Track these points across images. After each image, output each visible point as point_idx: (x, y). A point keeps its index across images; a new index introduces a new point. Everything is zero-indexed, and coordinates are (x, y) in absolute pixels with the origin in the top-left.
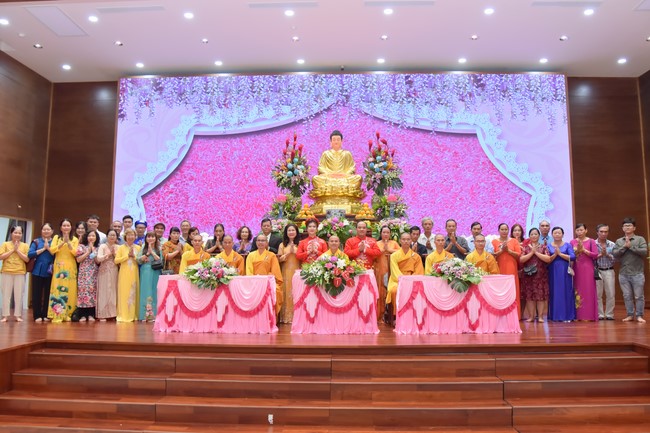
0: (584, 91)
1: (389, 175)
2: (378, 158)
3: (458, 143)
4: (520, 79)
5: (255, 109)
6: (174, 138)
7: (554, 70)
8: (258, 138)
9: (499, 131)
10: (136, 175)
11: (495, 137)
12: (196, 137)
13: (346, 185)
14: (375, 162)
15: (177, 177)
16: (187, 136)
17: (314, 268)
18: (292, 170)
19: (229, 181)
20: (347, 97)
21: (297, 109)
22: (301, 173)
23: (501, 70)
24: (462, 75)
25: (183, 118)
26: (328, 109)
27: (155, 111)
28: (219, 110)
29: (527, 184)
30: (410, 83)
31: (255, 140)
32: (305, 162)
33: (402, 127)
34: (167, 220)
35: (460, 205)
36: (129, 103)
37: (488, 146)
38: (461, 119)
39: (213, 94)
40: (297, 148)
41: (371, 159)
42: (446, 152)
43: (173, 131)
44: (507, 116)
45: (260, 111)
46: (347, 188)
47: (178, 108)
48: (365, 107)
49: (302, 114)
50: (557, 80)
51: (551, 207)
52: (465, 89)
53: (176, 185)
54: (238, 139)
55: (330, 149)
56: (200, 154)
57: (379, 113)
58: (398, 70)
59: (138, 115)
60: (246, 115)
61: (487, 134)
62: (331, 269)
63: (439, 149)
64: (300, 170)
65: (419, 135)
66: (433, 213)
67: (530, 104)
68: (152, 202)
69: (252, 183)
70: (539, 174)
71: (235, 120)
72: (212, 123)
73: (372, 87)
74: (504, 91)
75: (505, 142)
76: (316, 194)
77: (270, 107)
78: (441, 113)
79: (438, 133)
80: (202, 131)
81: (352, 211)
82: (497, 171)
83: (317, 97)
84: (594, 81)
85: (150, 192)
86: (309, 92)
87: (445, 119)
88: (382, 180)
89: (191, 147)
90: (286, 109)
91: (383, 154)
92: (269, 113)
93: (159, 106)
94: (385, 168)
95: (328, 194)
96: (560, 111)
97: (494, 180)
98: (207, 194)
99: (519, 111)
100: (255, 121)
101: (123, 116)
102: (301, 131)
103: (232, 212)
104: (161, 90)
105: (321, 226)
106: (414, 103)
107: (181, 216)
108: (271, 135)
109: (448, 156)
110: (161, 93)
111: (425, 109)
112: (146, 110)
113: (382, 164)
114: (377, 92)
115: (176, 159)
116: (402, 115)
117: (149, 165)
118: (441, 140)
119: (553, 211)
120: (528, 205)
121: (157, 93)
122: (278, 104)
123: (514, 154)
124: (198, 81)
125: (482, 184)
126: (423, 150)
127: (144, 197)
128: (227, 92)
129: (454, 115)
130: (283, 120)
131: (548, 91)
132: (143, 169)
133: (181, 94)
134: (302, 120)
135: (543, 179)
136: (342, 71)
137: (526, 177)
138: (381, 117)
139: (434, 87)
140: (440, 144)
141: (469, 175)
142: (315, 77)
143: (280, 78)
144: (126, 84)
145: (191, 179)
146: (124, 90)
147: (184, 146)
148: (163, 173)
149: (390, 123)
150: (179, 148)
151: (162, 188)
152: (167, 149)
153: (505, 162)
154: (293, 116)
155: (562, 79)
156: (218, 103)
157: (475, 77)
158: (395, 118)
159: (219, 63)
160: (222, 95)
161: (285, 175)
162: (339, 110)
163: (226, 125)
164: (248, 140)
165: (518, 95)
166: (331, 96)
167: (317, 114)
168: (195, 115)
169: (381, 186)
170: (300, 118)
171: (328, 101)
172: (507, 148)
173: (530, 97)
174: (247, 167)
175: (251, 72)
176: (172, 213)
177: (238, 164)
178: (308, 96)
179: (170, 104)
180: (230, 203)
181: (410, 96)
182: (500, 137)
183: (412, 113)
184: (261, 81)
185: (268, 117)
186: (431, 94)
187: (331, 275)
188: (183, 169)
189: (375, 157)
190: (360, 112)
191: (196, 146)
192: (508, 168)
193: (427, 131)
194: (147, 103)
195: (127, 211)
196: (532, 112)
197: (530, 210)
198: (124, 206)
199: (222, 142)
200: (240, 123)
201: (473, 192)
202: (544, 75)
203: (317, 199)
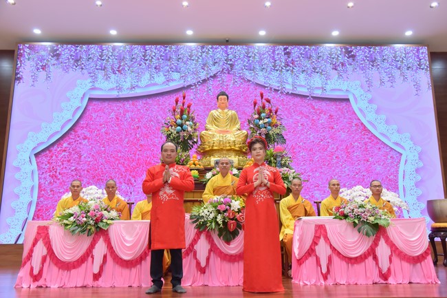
1: (273, 131)
2: (263, 115)
3: (332, 107)
4: (387, 50)
5: (147, 76)
6: (69, 100)
7: (417, 42)
8: (150, 101)
9: (370, 96)
10: (30, 134)
11: (366, 102)
12: (91, 100)
13: (233, 139)
14: (260, 119)
15: (71, 137)
16: (82, 98)
17: (206, 211)
18: (181, 125)
19: (121, 140)
20: (232, 66)
21: (186, 76)
22: (189, 129)
23: (369, 43)
24: (335, 47)
25: (79, 82)
26: (215, 76)
27: (52, 75)
28: (113, 76)
29: (397, 144)
30: (288, 54)
31: (147, 103)
32: (193, 119)
33: (282, 93)
34: (60, 177)
35: (337, 163)
36: (27, 67)
37: (361, 110)
38: (335, 86)
39: (108, 61)
40: (186, 106)
41: (257, 116)
42: (322, 115)
43: (68, 94)
44: (377, 83)
45: (152, 77)
46: (234, 141)
47: (74, 73)
48: (248, 75)
49: (190, 80)
50: (421, 51)
51: (421, 165)
52: (337, 59)
53: (69, 144)
54: (131, 102)
55: (216, 108)
56: (94, 115)
57: (261, 80)
58: (276, 42)
59: (35, 78)
60: (139, 80)
61: (359, 99)
62: (224, 211)
63: (315, 112)
64: (188, 126)
65: (297, 100)
66: (312, 170)
67: (397, 73)
68: (45, 160)
69: (143, 143)
70: (408, 135)
71: (128, 85)
72: (106, 87)
73: (254, 57)
74: (373, 62)
75: (375, 106)
76: (204, 149)
77: (161, 73)
78: (317, 81)
79: (315, 98)
80: (96, 94)
81: (239, 163)
82: (369, 132)
83: (204, 65)
85: (43, 151)
86: (197, 61)
87: (320, 86)
88: (267, 135)
89: (86, 108)
90: (176, 76)
91: (267, 111)
92: (160, 79)
93: (55, 70)
94: (270, 124)
95: (215, 148)
97: (367, 140)
98: (99, 153)
99: (386, 79)
100: (147, 86)
101: (19, 79)
103: (123, 169)
104: (58, 56)
106: (292, 71)
107: (73, 173)
108: (161, 99)
109: (323, 119)
110: (58, 59)
111: (302, 76)
112: (42, 74)
113: (266, 120)
114: (259, 62)
115: (70, 120)
116: (281, 82)
117: (43, 125)
118: (317, 105)
119: (423, 168)
120: (399, 162)
121: (54, 59)
122: (168, 71)
123: (384, 117)
124: (94, 49)
125: (356, 144)
126: (301, 113)
127: (37, 155)
128: (121, 59)
129: (329, 82)
130: (173, 85)
131: (412, 61)
132: (37, 129)
133: (77, 61)
134: (191, 86)
135: (412, 139)
136: (227, 42)
137: (396, 137)
138: (262, 84)
139: (309, 58)
140: (316, 107)
141: (343, 136)
142: (203, 47)
143: (171, 48)
145: (85, 138)
146: (21, 55)
147: (78, 108)
148: (57, 133)
149: (271, 88)
150: (73, 109)
151: (56, 146)
152: (62, 110)
153: (376, 124)
154: (182, 82)
155: (424, 50)
156: (112, 69)
157: (346, 49)
158: (275, 85)
159: (113, 32)
160: (116, 62)
161: (174, 130)
162: (225, 77)
163: (120, 89)
164: (140, 103)
165: (386, 65)
166: (217, 65)
167: (204, 81)
168: (90, 80)
169: (267, 140)
170: (189, 84)
171: (214, 69)
172: (377, 112)
173: (396, 66)
174: (138, 127)
175: (144, 42)
176: (64, 171)
177: (130, 124)
178: (196, 65)
179: (66, 69)
180: (122, 161)
181: (288, 65)
182: (370, 102)
183: (290, 80)
184: (153, 50)
185: (159, 83)
186: (306, 63)
187: (224, 218)
188: (77, 129)
189: (259, 114)
190: (243, 79)
191: (90, 108)
192: (379, 129)
193: (305, 97)
194: (44, 68)
195: (18, 169)
196: (399, 79)
197: (402, 167)
198: (15, 164)
199: (115, 105)
200: (133, 88)
201: (348, 151)
202: (409, 47)
203: (205, 153)
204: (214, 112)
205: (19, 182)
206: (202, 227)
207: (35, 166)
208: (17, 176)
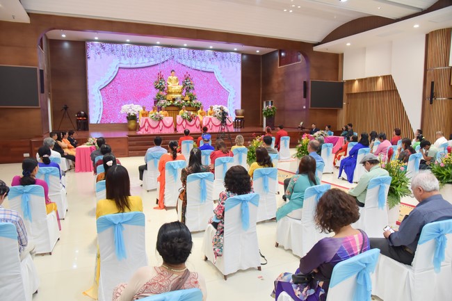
0: (245, 57)
1: (191, 86)
3: (208, 75)
4: (228, 54)
5: (141, 59)
6: (111, 68)
8: (143, 69)
9: (221, 71)
10: (97, 81)
11: (220, 74)
12: (120, 68)
14: (187, 82)
15: (113, 83)
16: (116, 67)
18: (161, 83)
19: (133, 85)
20: (173, 57)
21: (156, 60)
23: (222, 51)
24: (211, 52)
25: (114, 60)
26: (167, 61)
27: (102, 57)
28: (128, 58)
29: (228, 89)
30: (194, 53)
32: (164, 81)
33: (191, 68)
34: (110, 98)
36: (91, 52)
37: (218, 77)
38: (209, 67)
39: (125, 52)
41: (186, 80)
42: (205, 78)
43: (110, 65)
44: (223, 67)
45: (143, 60)
47: (112, 56)
48: (179, 61)
49: (158, 62)
51: (235, 96)
52: (211, 56)
53: (113, 86)
54: (135, 70)
56: (121, 74)
57: (184, 63)
58: (190, 48)
59: (96, 58)
60: (138, 61)
61: (217, 72)
63: (203, 77)
64: (164, 84)
65: (196, 71)
67: (230, 63)
68: (104, 92)
70: (232, 86)
71: (134, 62)
72: (126, 63)
73: (181, 54)
74: (223, 58)
75: (222, 75)
76: (169, 91)
77: (147, 58)
78: (203, 64)
79: (203, 71)
80: (122, 66)
82: (220, 84)
83: (163, 56)
84: (247, 54)
85: (103, 88)
87: (205, 67)
89: (118, 71)
90: (152, 59)
91: (189, 79)
92: (146, 60)
93: (104, 55)
94: (190, 84)
95: (173, 92)
96: (239, 66)
97: (219, 87)
99: (227, 65)
101: (89, 58)
102: (158, 68)
104: (104, 48)
105: (176, 103)
106: (195, 60)
108: (147, 69)
110: (104, 50)
111: (199, 62)
112: (98, 56)
113: (189, 82)
114: (183, 56)
115: (112, 76)
116: (191, 64)
117: (101, 78)
118: (203, 73)
119: (235, 98)
120: (228, 95)
121: (102, 49)
122: (149, 57)
123: (225, 79)
124: (119, 46)
125: (215, 88)
126: (198, 76)
127: (100, 90)
128: (130, 51)
129: (208, 65)
130: (151, 63)
131: (236, 59)
132: (99, 79)
133: (112, 51)
134: (158, 64)
135: (233, 88)
136: (171, 47)
137: (228, 87)
139: (201, 55)
140: (203, 75)
141: (211, 85)
142: (162, 48)
143: (150, 47)
144: (89, 44)
145: (119, 84)
146: (88, 47)
147: (115, 71)
148: (107, 81)
149: (187, 67)
150: (113, 72)
151: (107, 87)
152: (108, 72)
154: (155, 62)
155: (240, 55)
156: (127, 55)
157: (214, 53)
158: (189, 65)
160: (128, 52)
161: (159, 85)
162: (171, 61)
163: (131, 64)
164: (139, 70)
165: (227, 60)
166: (168, 56)
167: (163, 62)
168: (118, 59)
169: (188, 90)
171: (167, 58)
172: (223, 77)
173: (230, 61)
174: (139, 80)
175: (139, 44)
177: (136, 78)
178: (160, 55)
179: (108, 55)
181: (194, 58)
183: (194, 64)
184: (143, 48)
185: (146, 62)
186: (200, 57)
190: (177, 62)
191: (120, 71)
192: (223, 83)
193: (199, 70)
194: (99, 53)
195: (94, 95)
196: (231, 65)
197: (229, 97)
198: (92, 93)
199: (129, 70)
200: (136, 64)
201: (213, 91)
202: (235, 54)
203: (171, 93)
204: (171, 77)
205: (95, 101)
206: (184, 119)
207: (100, 94)
208: (94, 98)
